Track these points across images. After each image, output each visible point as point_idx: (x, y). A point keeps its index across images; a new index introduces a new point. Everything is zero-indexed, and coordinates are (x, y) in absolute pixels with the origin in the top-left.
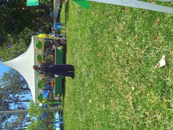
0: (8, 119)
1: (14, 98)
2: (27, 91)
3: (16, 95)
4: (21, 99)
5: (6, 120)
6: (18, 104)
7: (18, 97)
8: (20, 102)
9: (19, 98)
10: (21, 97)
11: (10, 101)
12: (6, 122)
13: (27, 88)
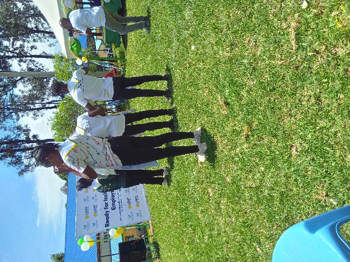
0: (12, 88)
1: (15, 49)
3: (18, 44)
4: (30, 52)
5: (11, 92)
6: (25, 62)
7: (22, 46)
8: (30, 58)
9: (25, 49)
10: (28, 47)
11: (7, 54)
12: (11, 95)
13: (36, 27)
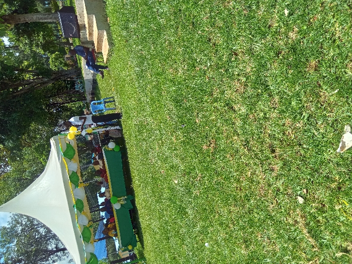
2: (59, 254)
